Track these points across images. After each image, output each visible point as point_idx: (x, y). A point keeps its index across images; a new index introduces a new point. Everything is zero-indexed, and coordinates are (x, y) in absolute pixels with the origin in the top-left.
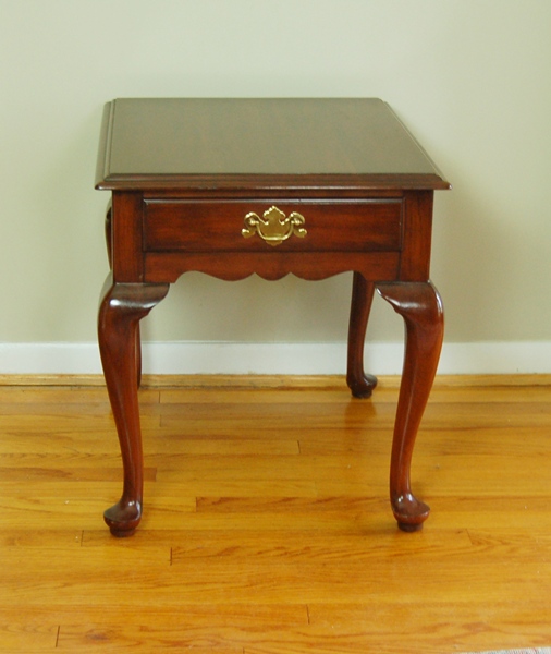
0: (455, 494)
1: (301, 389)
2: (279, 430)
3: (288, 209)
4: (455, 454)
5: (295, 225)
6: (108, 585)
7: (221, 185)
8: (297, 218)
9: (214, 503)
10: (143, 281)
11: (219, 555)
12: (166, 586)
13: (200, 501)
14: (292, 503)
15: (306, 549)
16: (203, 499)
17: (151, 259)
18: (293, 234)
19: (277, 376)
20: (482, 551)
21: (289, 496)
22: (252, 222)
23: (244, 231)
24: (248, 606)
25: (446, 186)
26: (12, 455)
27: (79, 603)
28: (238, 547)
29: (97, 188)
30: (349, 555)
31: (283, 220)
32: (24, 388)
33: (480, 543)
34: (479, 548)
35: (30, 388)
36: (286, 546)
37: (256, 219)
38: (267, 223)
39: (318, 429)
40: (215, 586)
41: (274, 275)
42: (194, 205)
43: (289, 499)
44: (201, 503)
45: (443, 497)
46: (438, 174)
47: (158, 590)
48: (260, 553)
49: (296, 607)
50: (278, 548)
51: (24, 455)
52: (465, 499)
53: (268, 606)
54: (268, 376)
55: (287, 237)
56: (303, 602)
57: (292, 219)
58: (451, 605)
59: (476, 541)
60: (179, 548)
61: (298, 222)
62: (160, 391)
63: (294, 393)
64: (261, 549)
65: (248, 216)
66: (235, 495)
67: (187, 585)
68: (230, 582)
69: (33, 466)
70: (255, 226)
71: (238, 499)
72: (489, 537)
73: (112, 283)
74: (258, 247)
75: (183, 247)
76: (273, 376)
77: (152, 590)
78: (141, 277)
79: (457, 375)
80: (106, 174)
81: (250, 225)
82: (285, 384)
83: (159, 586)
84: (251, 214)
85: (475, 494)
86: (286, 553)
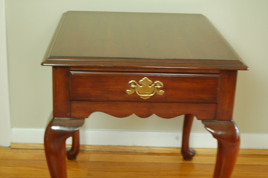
3: (154, 79)
5: (157, 88)
7: (115, 64)
8: (159, 84)
10: (70, 117)
17: (75, 105)
18: (156, 93)
22: (133, 86)
23: (128, 90)
25: (245, 68)
29: (42, 64)
31: (150, 85)
37: (135, 84)
38: (141, 87)
41: (144, 115)
42: (99, 75)
46: (241, 61)
55: (152, 95)
57: (156, 85)
61: (159, 87)
65: (130, 82)
70: (134, 88)
73: (52, 117)
74: (136, 100)
75: (93, 99)
78: (69, 114)
80: (48, 57)
81: (132, 88)
84: (132, 81)
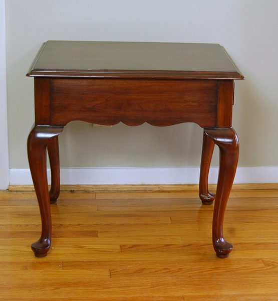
0: (253, 242)
1: (169, 192)
2: (160, 211)
4: (251, 222)
6: (79, 288)
9: (129, 248)
11: (135, 273)
12: (109, 288)
13: (122, 247)
14: (170, 247)
15: (180, 269)
16: (124, 245)
19: (156, 185)
20: (270, 269)
21: (168, 244)
24: (153, 297)
26: (21, 225)
27: (65, 297)
28: (144, 269)
30: (202, 272)
32: (24, 192)
33: (269, 265)
34: (268, 268)
35: (26, 192)
36: (170, 268)
39: (180, 211)
40: (135, 288)
43: (168, 245)
44: (123, 247)
45: (248, 243)
47: (105, 290)
48: (156, 271)
49: (178, 297)
50: (165, 269)
51: (27, 225)
52: (259, 244)
53: (163, 297)
54: (151, 185)
56: (181, 295)
58: (257, 295)
59: (267, 264)
60: (114, 270)
62: (95, 193)
63: (165, 193)
64: (157, 270)
66: (140, 244)
67: (120, 287)
68: (142, 286)
69: (33, 231)
71: (141, 245)
72: (273, 262)
76: (154, 185)
77: (102, 290)
79: (249, 184)
82: (161, 189)
83: (106, 288)
85: (264, 242)
86: (170, 271)
